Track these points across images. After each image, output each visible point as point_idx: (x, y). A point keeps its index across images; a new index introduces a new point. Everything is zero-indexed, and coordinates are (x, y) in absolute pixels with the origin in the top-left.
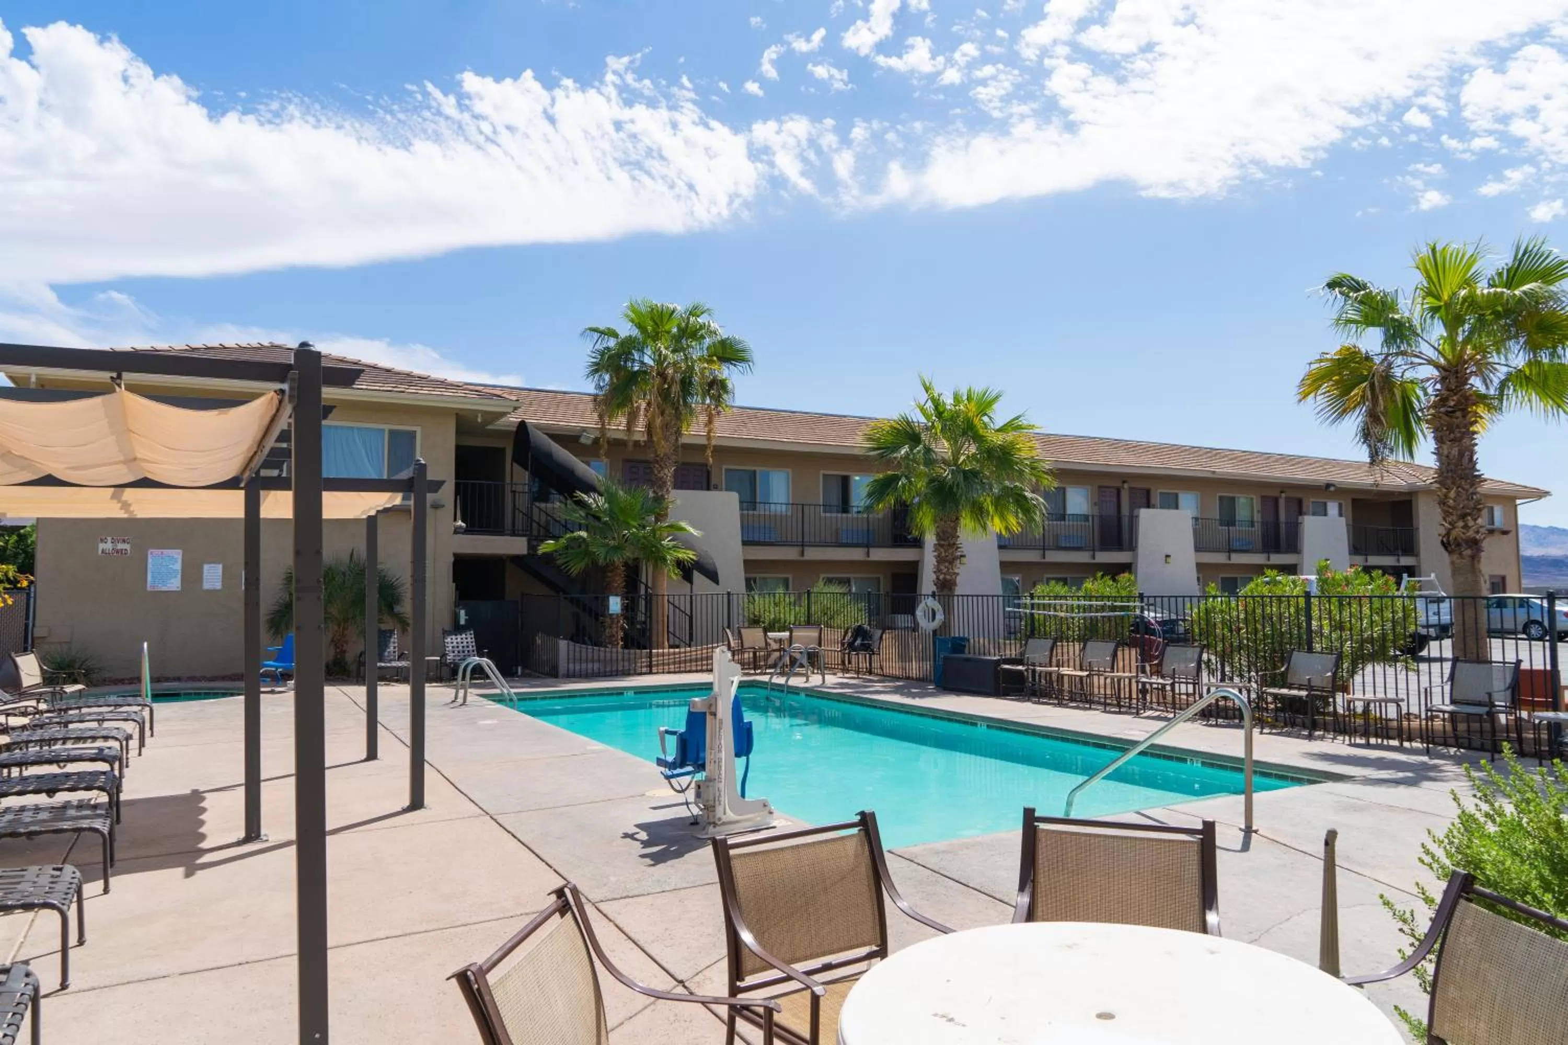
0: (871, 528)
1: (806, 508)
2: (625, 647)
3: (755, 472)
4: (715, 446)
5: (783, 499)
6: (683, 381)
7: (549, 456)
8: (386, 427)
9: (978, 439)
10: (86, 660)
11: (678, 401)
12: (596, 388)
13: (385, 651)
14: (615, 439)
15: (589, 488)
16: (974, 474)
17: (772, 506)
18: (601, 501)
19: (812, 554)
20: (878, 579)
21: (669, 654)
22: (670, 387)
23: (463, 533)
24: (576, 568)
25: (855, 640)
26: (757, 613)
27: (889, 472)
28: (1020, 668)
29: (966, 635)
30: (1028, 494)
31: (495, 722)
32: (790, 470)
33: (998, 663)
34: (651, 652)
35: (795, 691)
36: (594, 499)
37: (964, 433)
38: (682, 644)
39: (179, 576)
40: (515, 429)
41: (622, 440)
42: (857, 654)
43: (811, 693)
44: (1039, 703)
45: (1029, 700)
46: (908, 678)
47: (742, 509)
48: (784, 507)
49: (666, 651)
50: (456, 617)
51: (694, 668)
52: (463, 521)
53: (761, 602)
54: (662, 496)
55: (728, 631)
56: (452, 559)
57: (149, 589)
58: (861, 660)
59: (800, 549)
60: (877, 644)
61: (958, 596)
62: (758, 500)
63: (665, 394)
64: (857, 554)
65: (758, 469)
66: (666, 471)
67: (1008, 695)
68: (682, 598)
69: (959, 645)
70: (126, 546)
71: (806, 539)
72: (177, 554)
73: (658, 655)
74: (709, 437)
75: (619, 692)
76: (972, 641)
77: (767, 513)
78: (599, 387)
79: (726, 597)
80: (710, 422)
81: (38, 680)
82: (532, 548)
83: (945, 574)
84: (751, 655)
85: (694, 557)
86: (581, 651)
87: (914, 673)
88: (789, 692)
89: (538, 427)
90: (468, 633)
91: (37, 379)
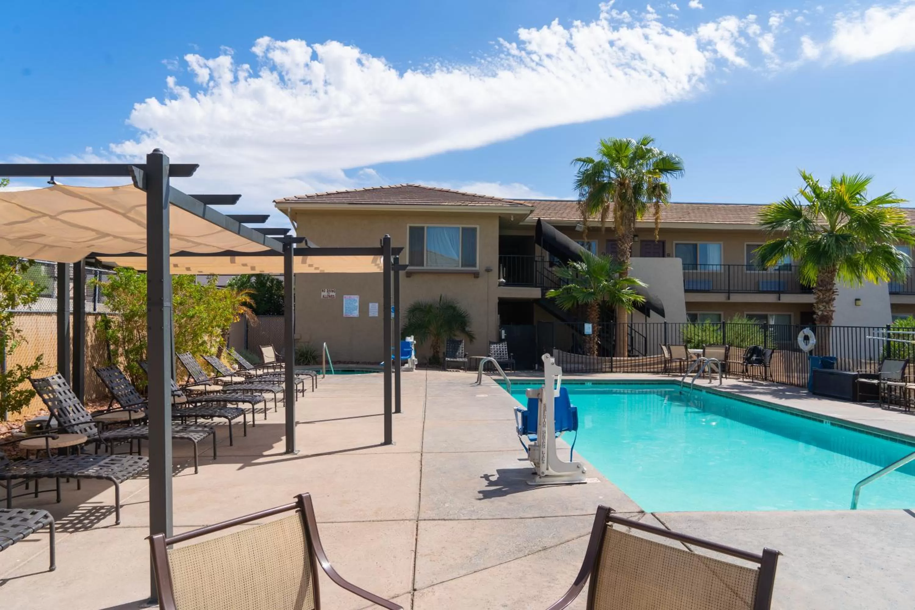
0: (782, 280)
1: (731, 267)
2: (599, 355)
3: (696, 245)
4: (660, 229)
5: (716, 262)
6: (635, 187)
7: (554, 239)
8: (461, 226)
9: (849, 211)
10: (315, 351)
11: (631, 200)
12: (580, 196)
13: (456, 352)
14: (592, 227)
15: (578, 258)
16: (845, 237)
17: (711, 267)
18: (585, 266)
19: (736, 298)
20: (790, 316)
21: (628, 360)
22: (626, 191)
23: (504, 286)
24: (567, 306)
25: (752, 356)
26: (689, 336)
27: (778, 239)
28: (876, 381)
29: (835, 356)
30: (894, 250)
31: (487, 396)
32: (722, 243)
33: (856, 377)
34: (612, 359)
35: (699, 388)
36: (581, 265)
37: (838, 208)
38: (640, 355)
39: (358, 310)
40: (535, 224)
41: (598, 227)
42: (752, 366)
43: (710, 390)
44: (889, 409)
45: (880, 406)
46: (792, 384)
47: (684, 269)
48: (718, 267)
49: (626, 358)
50: (500, 334)
51: (644, 370)
52: (504, 278)
53: (692, 329)
54: (624, 261)
55: (664, 347)
56: (497, 301)
57: (344, 315)
58: (757, 370)
59: (727, 294)
60: (768, 358)
61: (832, 327)
62: (698, 263)
63: (623, 196)
64: (771, 298)
65: (699, 243)
66: (626, 245)
67: (866, 402)
68: (640, 325)
69: (828, 363)
70: (334, 294)
71: (731, 288)
72: (356, 298)
73: (616, 361)
74: (656, 223)
75: (582, 382)
76: (839, 359)
77: (707, 271)
78: (582, 195)
79: (663, 325)
80: (657, 213)
81: (273, 359)
82: (543, 294)
83: (822, 311)
84: (678, 364)
85: (644, 300)
86: (567, 357)
87: (795, 381)
88: (693, 389)
89: (549, 222)
90: (504, 343)
91: (291, 210)
